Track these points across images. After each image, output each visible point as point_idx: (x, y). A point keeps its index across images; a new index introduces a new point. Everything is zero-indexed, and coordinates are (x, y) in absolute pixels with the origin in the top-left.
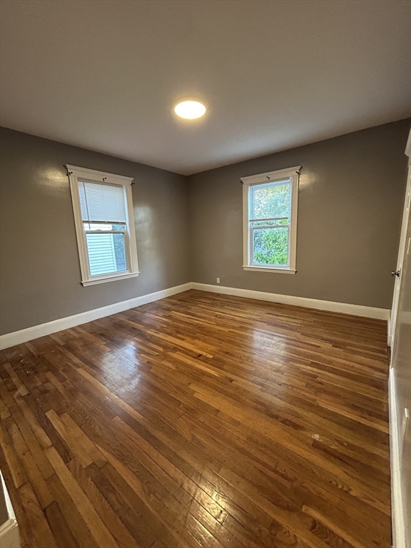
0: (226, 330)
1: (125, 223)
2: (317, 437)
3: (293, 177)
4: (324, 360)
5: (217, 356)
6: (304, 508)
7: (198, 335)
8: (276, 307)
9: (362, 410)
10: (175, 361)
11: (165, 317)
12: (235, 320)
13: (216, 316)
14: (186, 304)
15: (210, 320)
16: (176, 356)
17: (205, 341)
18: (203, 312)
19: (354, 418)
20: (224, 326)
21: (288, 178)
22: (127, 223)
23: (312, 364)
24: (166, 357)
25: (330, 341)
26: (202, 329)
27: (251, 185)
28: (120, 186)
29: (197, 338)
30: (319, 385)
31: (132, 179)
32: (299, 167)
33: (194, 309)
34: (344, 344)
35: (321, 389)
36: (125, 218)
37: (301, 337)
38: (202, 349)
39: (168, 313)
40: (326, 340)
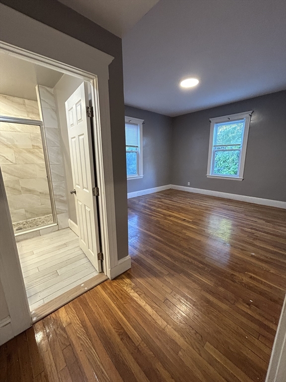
0: (198, 210)
1: (138, 147)
2: (253, 254)
3: (247, 118)
4: (259, 228)
5: (194, 221)
6: (246, 273)
7: (181, 211)
8: (228, 201)
9: (280, 248)
10: (171, 221)
11: (158, 201)
12: (202, 206)
13: (190, 203)
14: (170, 196)
15: (186, 204)
16: (171, 218)
17: (185, 214)
18: (181, 201)
19: (275, 250)
20: (196, 208)
21: (243, 119)
22: (139, 147)
23: (251, 229)
24: (166, 219)
25: (264, 220)
26: (182, 209)
27: (217, 123)
28: (137, 125)
29: (181, 212)
30: (255, 237)
31: (143, 120)
32: (252, 111)
33: (175, 199)
34: (272, 221)
35: (256, 238)
36: (138, 144)
37: (245, 217)
38: (185, 217)
39: (160, 200)
40: (261, 219)
